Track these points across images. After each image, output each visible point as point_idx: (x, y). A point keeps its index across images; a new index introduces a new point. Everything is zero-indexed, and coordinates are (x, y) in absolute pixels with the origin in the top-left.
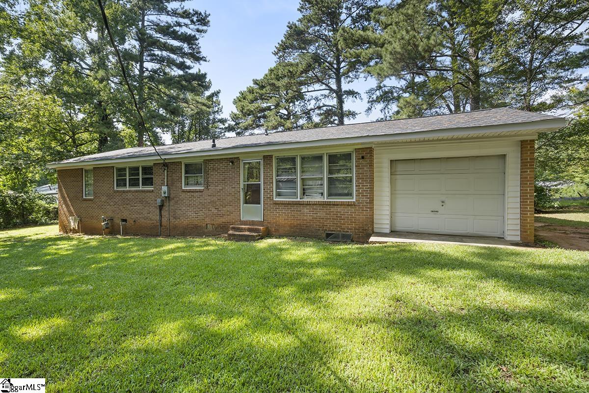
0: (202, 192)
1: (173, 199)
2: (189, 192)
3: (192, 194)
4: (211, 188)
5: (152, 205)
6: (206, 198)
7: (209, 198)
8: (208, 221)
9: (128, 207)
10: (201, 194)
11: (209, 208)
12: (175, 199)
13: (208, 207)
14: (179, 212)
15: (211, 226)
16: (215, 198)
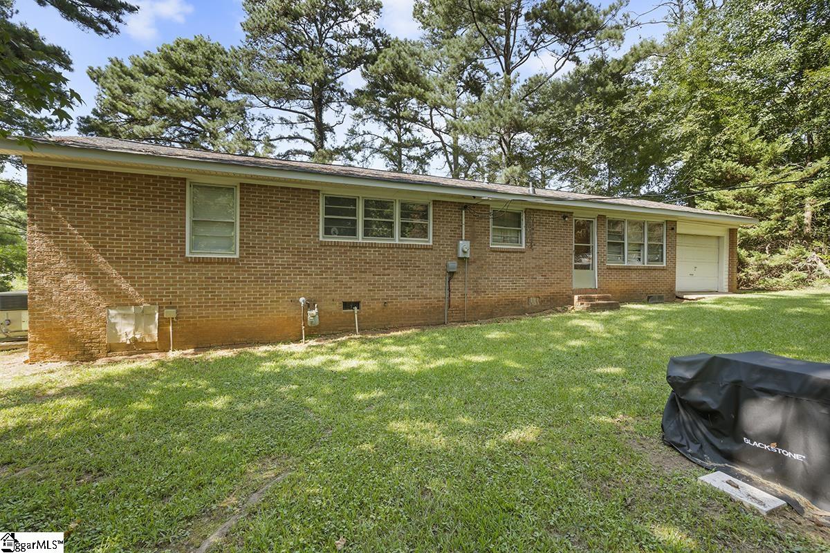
0: (524, 252)
1: (474, 262)
2: (503, 252)
3: (508, 255)
4: (537, 248)
5: (429, 272)
6: (528, 261)
7: (534, 261)
8: (531, 292)
9: (369, 276)
10: (522, 255)
11: (533, 275)
12: (478, 262)
13: (532, 273)
14: (484, 283)
15: (535, 299)
16: (541, 261)
